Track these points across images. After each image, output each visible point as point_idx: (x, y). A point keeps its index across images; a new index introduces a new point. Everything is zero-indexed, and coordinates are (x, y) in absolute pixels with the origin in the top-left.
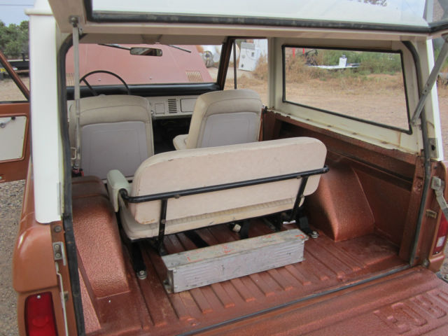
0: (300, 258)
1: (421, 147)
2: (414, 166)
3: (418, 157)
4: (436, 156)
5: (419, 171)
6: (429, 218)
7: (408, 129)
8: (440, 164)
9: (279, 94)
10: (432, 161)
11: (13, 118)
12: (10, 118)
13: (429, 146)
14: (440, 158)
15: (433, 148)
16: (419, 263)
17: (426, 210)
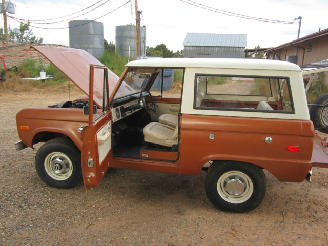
7: (271, 95)
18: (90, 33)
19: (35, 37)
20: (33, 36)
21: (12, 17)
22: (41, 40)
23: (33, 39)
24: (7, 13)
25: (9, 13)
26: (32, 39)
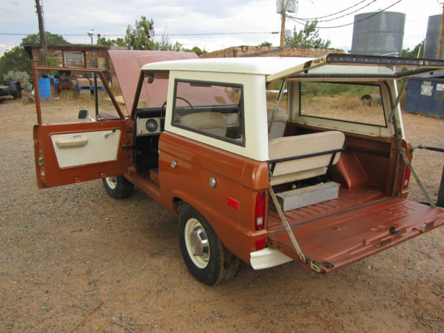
0: (336, 196)
1: (393, 133)
2: (390, 144)
3: (392, 138)
4: (402, 137)
5: (393, 146)
6: (400, 170)
7: (385, 125)
8: (403, 140)
9: (296, 110)
10: (400, 140)
11: (114, 131)
12: (111, 131)
13: (398, 132)
14: (404, 138)
15: (400, 133)
16: (396, 195)
17: (398, 166)
18: (380, 30)
19: (321, 40)
20: (318, 38)
21: (290, 17)
22: (328, 43)
23: (318, 42)
24: (287, 13)
25: (289, 11)
26: (316, 42)
